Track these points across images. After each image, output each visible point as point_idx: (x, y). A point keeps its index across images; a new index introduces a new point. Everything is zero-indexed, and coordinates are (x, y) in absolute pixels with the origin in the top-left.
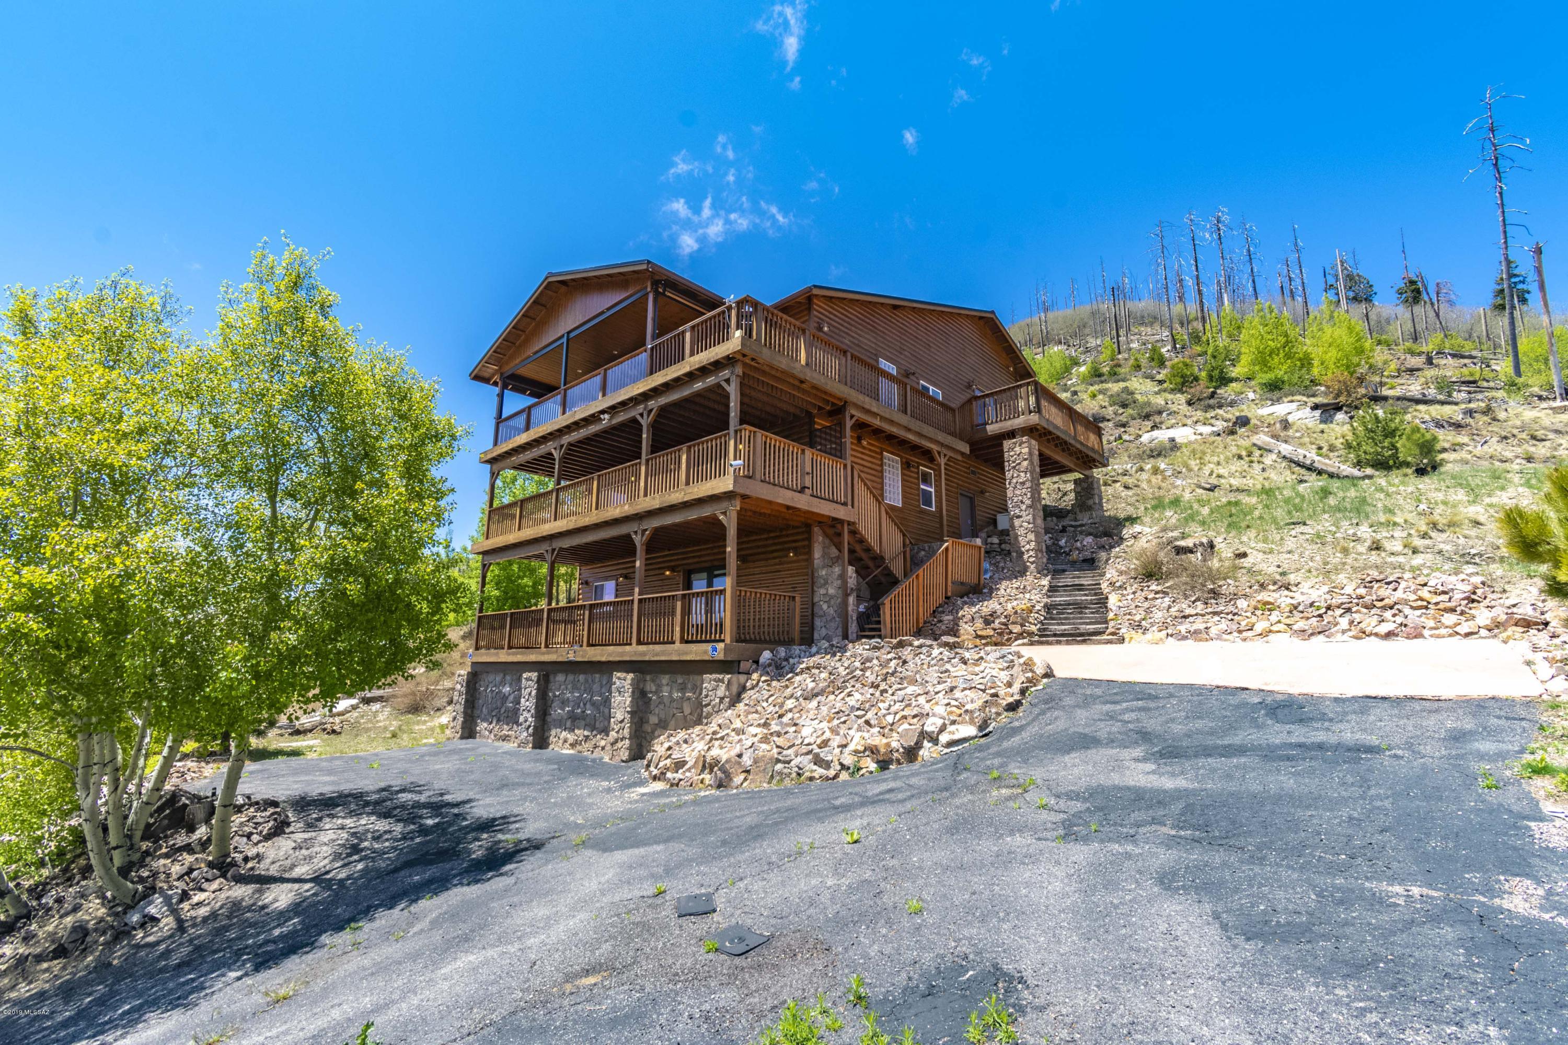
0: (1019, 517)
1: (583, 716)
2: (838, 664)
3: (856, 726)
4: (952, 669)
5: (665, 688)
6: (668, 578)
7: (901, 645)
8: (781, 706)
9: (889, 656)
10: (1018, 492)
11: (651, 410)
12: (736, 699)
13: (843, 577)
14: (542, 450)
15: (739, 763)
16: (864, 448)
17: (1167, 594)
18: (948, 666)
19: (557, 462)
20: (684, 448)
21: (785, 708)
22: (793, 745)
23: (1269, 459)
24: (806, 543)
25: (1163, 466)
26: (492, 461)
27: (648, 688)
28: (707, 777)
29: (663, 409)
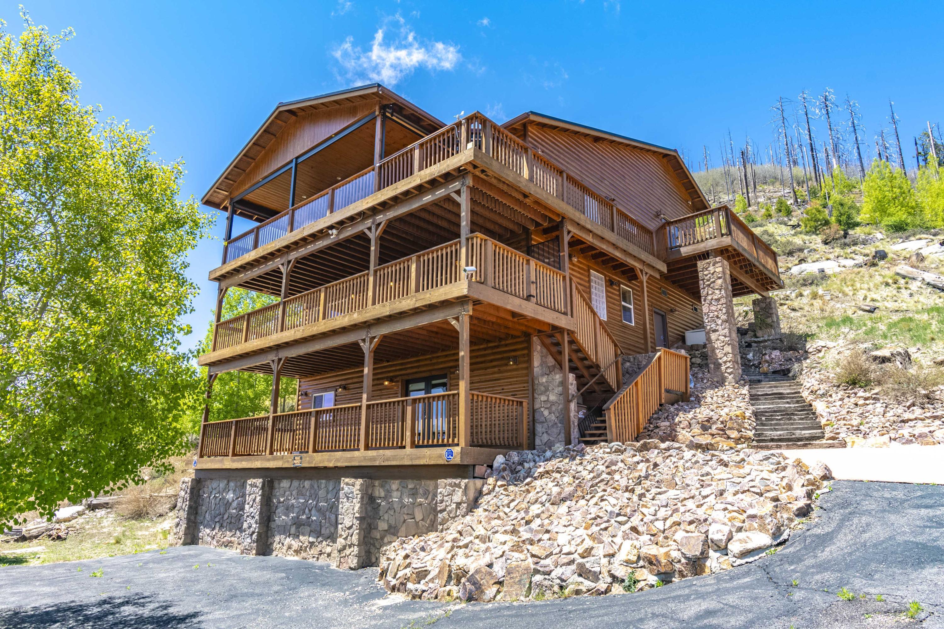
0: (715, 331)
1: (308, 523)
2: (580, 468)
3: (620, 534)
4: (711, 472)
5: (395, 494)
6: (387, 388)
7: (645, 448)
8: (527, 511)
9: (636, 459)
10: (713, 308)
11: (379, 224)
12: (474, 504)
13: (564, 383)
14: (270, 266)
15: (490, 574)
16: (574, 265)
17: (878, 399)
18: (707, 469)
19: (284, 277)
20: (414, 257)
21: (531, 514)
22: (551, 554)
23: (914, 286)
24: (526, 352)
25: (820, 291)
26: (220, 279)
27: (376, 494)
28: (454, 589)
29: (390, 223)
